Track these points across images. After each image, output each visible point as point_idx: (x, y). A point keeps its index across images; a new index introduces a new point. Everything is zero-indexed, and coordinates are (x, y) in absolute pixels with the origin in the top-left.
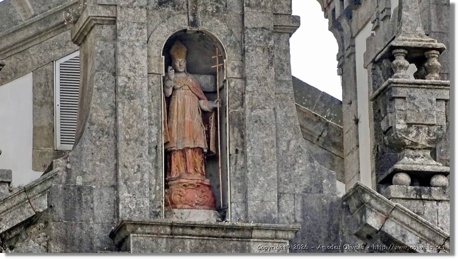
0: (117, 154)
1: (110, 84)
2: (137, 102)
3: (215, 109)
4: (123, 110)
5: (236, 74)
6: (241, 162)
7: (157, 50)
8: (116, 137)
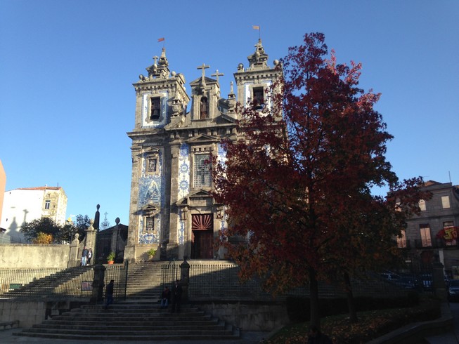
0: (193, 113)
2: (196, 106)
4: (194, 108)
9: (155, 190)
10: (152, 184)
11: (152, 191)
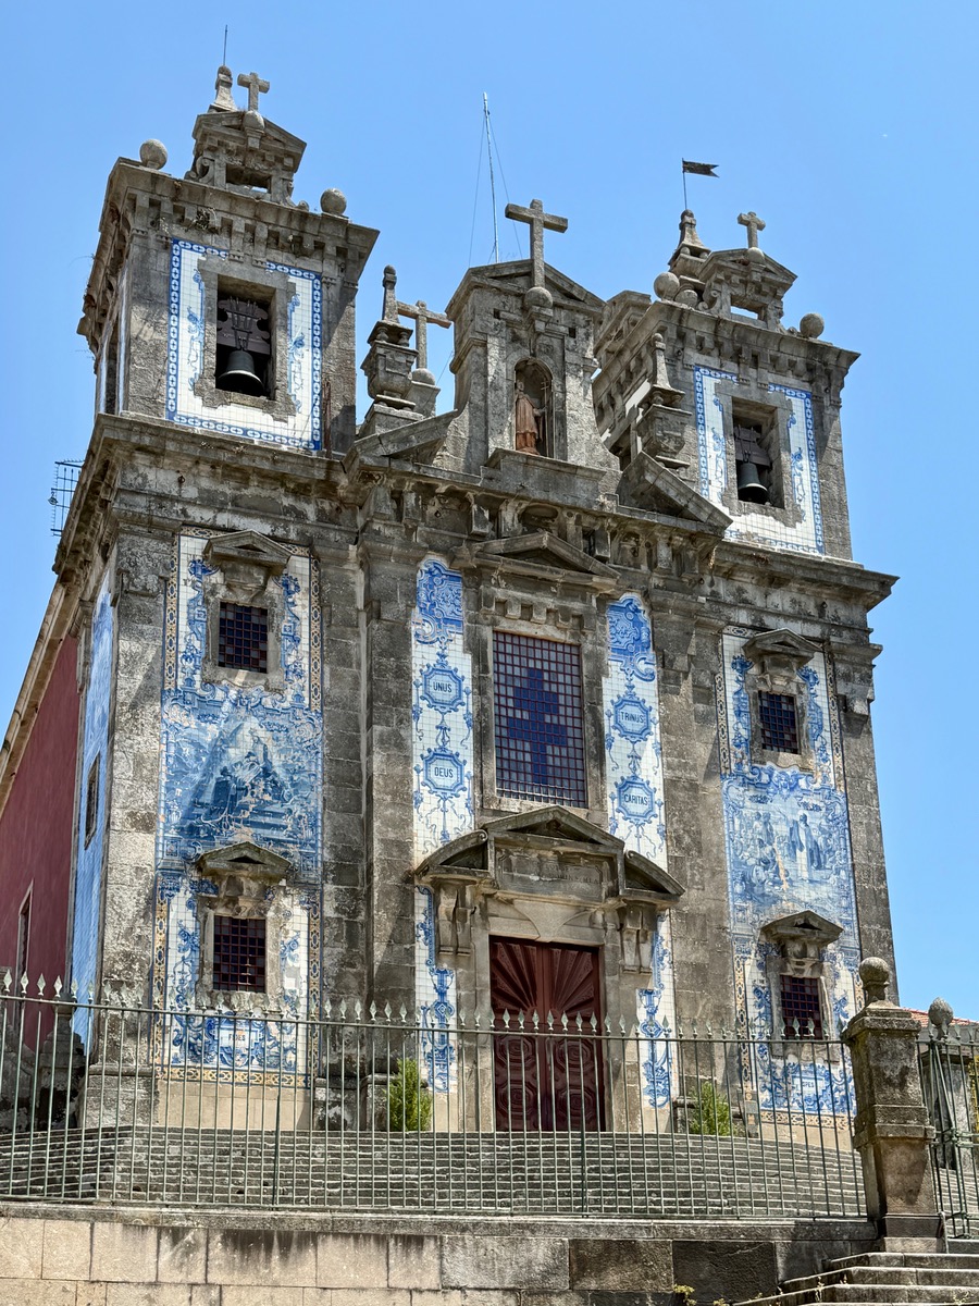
0: (486, 422)
1: (482, 381)
2: (500, 393)
3: (543, 414)
4: (491, 396)
5: (559, 390)
6: (562, 441)
7: (511, 367)
8: (486, 414)
9: (266, 772)
10: (245, 738)
11: (246, 776)
